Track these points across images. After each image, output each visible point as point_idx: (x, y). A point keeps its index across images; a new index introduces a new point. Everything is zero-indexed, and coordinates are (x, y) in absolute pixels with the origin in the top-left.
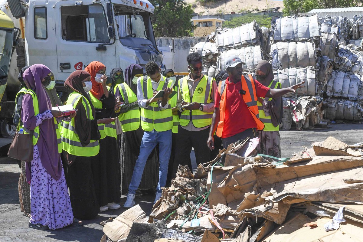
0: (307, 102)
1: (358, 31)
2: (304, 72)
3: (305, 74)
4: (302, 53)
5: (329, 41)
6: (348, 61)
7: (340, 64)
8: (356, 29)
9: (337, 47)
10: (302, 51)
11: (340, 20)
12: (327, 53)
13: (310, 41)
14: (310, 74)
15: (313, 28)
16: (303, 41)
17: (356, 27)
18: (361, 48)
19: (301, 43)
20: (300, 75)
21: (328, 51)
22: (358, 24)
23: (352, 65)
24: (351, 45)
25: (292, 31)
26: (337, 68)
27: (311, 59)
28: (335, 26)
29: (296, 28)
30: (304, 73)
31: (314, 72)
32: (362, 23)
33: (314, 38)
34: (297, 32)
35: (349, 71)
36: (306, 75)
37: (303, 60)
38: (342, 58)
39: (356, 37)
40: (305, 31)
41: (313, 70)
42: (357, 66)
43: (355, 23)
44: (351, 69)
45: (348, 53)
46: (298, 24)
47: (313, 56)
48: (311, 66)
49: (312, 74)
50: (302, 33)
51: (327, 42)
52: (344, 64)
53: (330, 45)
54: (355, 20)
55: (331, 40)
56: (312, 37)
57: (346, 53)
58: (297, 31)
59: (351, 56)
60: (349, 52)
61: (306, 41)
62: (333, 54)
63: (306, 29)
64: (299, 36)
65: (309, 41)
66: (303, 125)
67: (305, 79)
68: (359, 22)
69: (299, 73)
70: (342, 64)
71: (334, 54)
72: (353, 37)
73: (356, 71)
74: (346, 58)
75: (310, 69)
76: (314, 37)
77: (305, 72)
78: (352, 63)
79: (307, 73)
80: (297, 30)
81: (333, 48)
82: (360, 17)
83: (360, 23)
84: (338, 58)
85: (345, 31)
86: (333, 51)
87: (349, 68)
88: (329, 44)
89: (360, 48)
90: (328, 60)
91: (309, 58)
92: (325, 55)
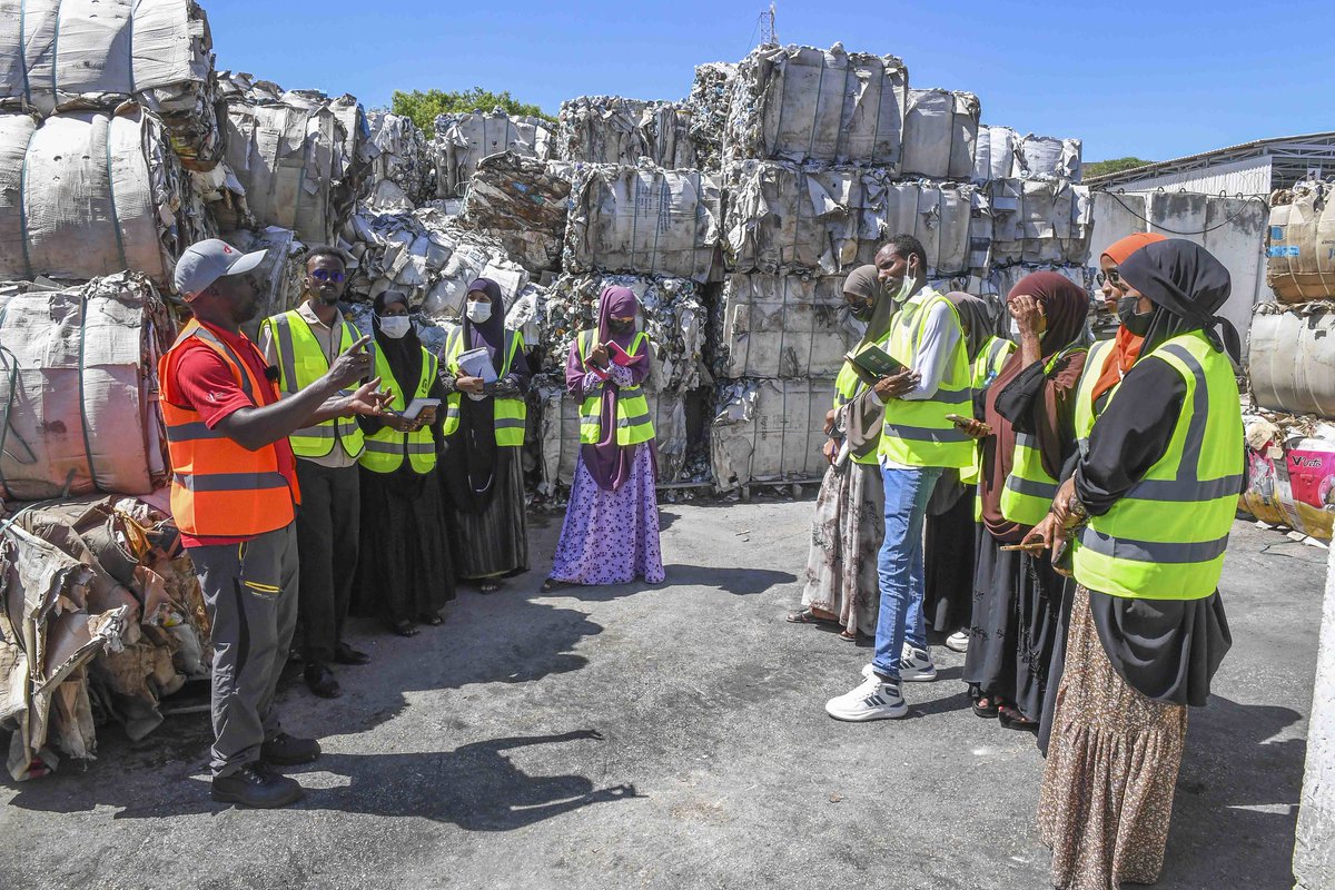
0: (59, 560)
1: (454, 170)
2: (56, 315)
3: (66, 334)
4: (57, 183)
5: (296, 146)
6: (410, 264)
7: (372, 275)
8: (446, 161)
9: (337, 183)
10: (61, 168)
11: (386, 126)
12: (288, 213)
13: (131, 113)
14: (107, 330)
15: (156, 33)
16: (81, 110)
17: (444, 152)
18: (467, 217)
19: (68, 121)
20: (27, 338)
21: (295, 202)
22: (451, 142)
23: (430, 281)
24: (428, 211)
25: (14, 42)
26: (358, 293)
27: (128, 223)
28: (345, 104)
29: (44, 30)
30: (56, 328)
31: (137, 315)
32: (464, 141)
33: (160, 95)
34: (46, 54)
35: (415, 309)
36: (74, 338)
37: (65, 233)
38: (379, 246)
39: (447, 191)
40: (103, 47)
41: (128, 302)
42: (451, 286)
43: (442, 141)
44: (426, 299)
45: (409, 226)
46: (58, 8)
47: (139, 203)
48: (120, 277)
49: (116, 329)
50: (81, 62)
51: (283, 153)
52: (390, 276)
53: (303, 168)
54: (442, 129)
55: (307, 142)
56: (151, 90)
57: (399, 225)
58: (46, 49)
59: (423, 241)
60: (412, 223)
61: (108, 109)
62: (318, 219)
63: (109, 39)
64: (62, 78)
65: (122, 113)
66: (32, 750)
67: (63, 375)
68: (455, 135)
69: (21, 323)
70: (381, 276)
71: (327, 219)
72: (439, 191)
73: (446, 310)
74: (400, 248)
75: (108, 296)
76: (164, 87)
77: (69, 316)
78: (430, 271)
79: (80, 320)
80: (45, 42)
81: (316, 182)
82: (458, 121)
83: (458, 138)
84: (362, 247)
85: (411, 166)
86: (320, 201)
87: (415, 293)
88: (294, 161)
89: (462, 219)
90: (289, 246)
91: (115, 219)
92: (276, 225)
